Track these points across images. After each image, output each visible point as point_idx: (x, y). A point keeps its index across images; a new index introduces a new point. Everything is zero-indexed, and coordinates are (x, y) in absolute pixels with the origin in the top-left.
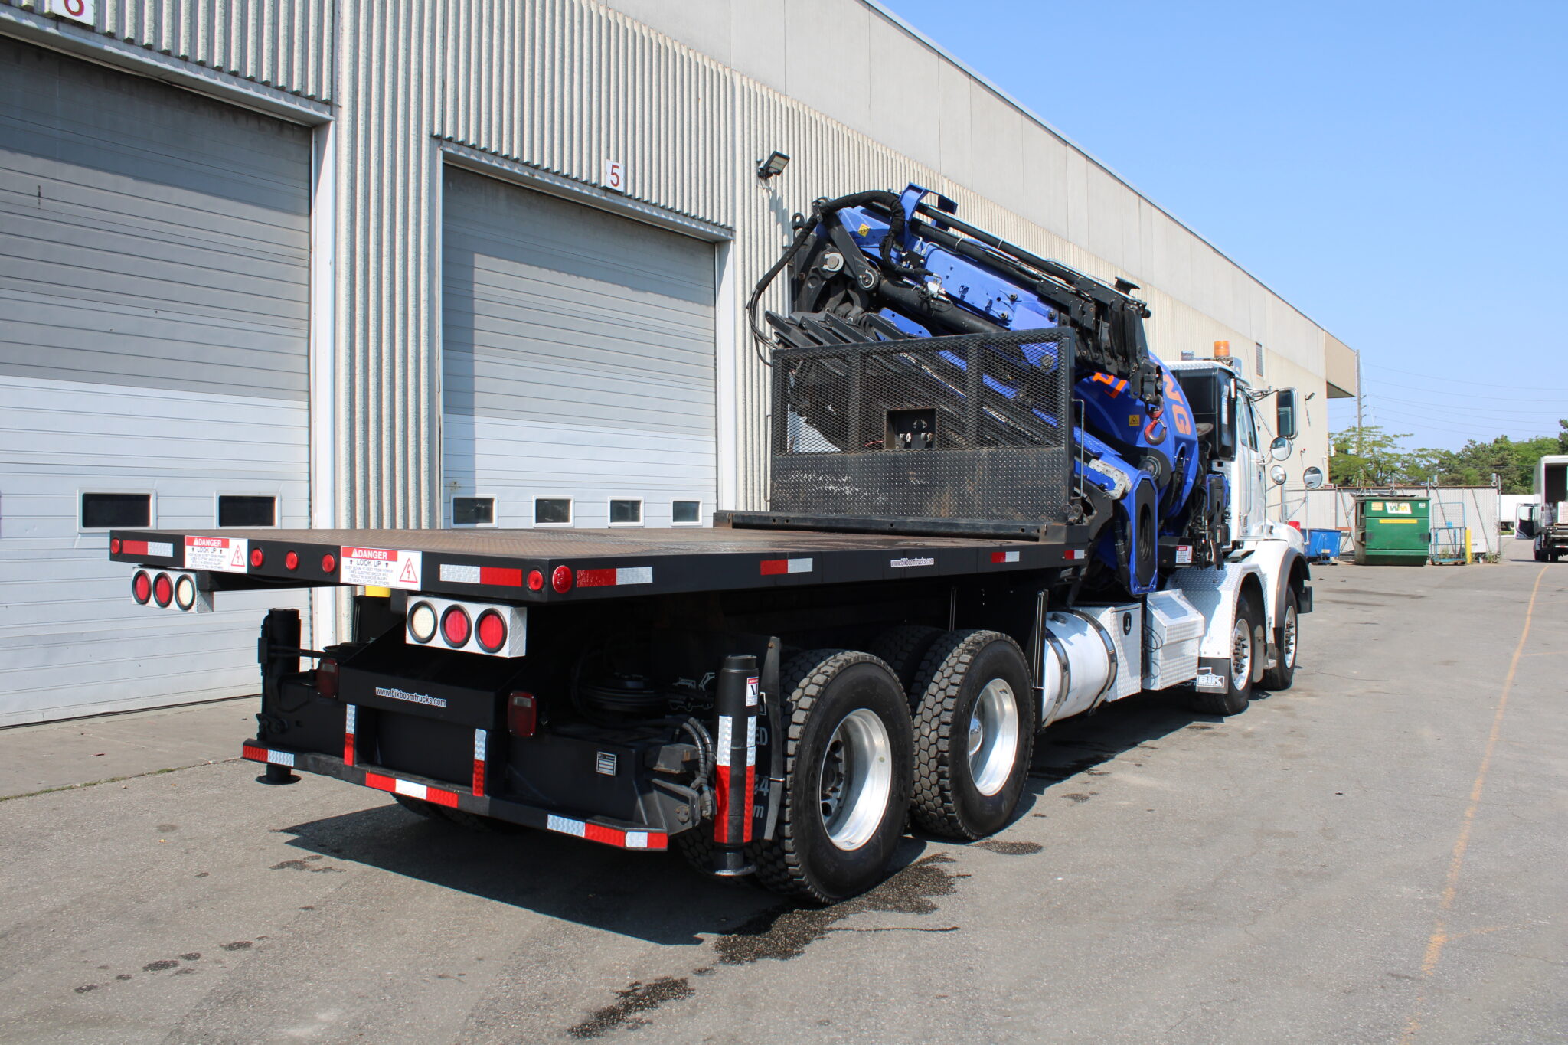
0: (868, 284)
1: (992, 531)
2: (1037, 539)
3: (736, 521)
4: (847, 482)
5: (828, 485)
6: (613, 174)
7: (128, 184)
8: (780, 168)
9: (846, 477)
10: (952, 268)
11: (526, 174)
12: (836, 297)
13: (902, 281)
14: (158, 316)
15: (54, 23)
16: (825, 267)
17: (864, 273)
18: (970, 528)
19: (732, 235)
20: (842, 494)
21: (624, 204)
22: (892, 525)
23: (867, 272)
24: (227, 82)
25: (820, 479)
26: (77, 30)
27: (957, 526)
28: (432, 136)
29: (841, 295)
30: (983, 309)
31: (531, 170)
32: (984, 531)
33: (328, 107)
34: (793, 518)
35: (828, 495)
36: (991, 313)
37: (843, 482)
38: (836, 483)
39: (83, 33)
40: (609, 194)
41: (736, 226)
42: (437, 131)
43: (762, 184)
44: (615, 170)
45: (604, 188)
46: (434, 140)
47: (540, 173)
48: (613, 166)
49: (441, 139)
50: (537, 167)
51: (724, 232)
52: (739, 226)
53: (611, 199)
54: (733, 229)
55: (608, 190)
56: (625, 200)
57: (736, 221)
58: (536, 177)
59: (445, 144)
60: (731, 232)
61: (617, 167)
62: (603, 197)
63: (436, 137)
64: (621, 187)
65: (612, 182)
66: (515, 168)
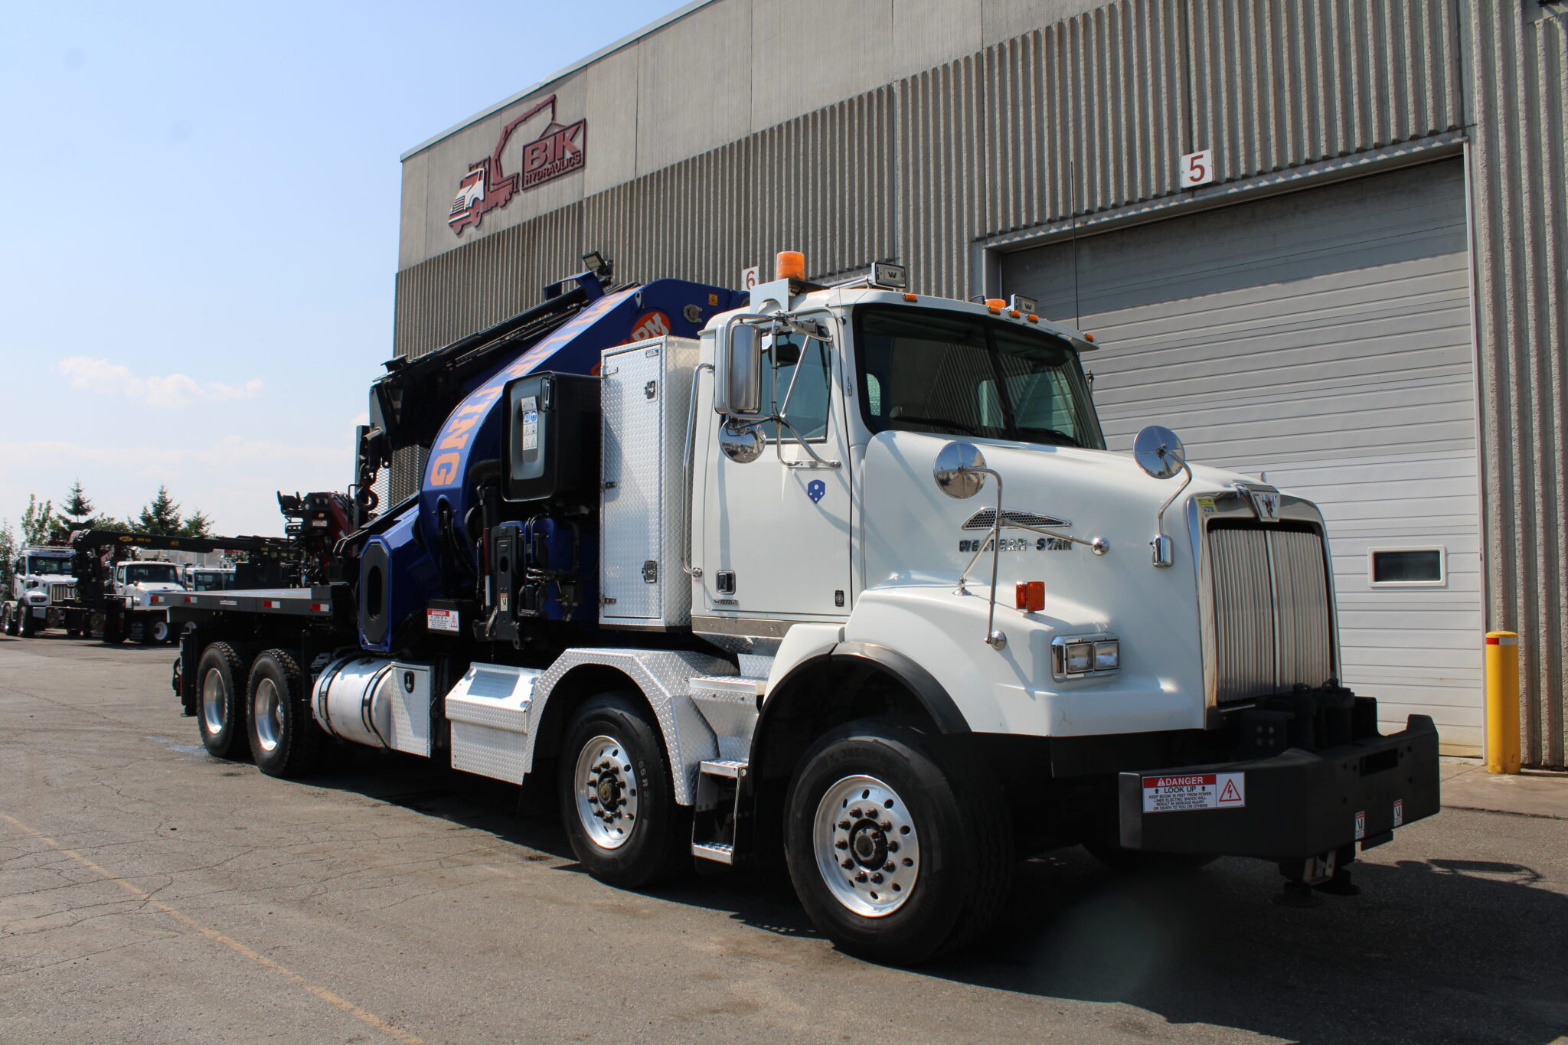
6: (1192, 168)
11: (1078, 226)
28: (972, 240)
41: (1471, 117)
42: (977, 234)
43: (1551, 11)
44: (1196, 162)
45: (1185, 190)
46: (978, 243)
47: (1096, 215)
48: (1193, 159)
49: (982, 239)
50: (1089, 213)
51: (1442, 141)
52: (1477, 115)
53: (1200, 197)
54: (1462, 127)
55: (1192, 190)
56: (1224, 186)
57: (1471, 110)
58: (1090, 223)
59: (989, 240)
60: (1460, 132)
61: (1201, 157)
62: (1186, 201)
63: (979, 240)
64: (1208, 178)
65: (1192, 179)
66: (1064, 226)
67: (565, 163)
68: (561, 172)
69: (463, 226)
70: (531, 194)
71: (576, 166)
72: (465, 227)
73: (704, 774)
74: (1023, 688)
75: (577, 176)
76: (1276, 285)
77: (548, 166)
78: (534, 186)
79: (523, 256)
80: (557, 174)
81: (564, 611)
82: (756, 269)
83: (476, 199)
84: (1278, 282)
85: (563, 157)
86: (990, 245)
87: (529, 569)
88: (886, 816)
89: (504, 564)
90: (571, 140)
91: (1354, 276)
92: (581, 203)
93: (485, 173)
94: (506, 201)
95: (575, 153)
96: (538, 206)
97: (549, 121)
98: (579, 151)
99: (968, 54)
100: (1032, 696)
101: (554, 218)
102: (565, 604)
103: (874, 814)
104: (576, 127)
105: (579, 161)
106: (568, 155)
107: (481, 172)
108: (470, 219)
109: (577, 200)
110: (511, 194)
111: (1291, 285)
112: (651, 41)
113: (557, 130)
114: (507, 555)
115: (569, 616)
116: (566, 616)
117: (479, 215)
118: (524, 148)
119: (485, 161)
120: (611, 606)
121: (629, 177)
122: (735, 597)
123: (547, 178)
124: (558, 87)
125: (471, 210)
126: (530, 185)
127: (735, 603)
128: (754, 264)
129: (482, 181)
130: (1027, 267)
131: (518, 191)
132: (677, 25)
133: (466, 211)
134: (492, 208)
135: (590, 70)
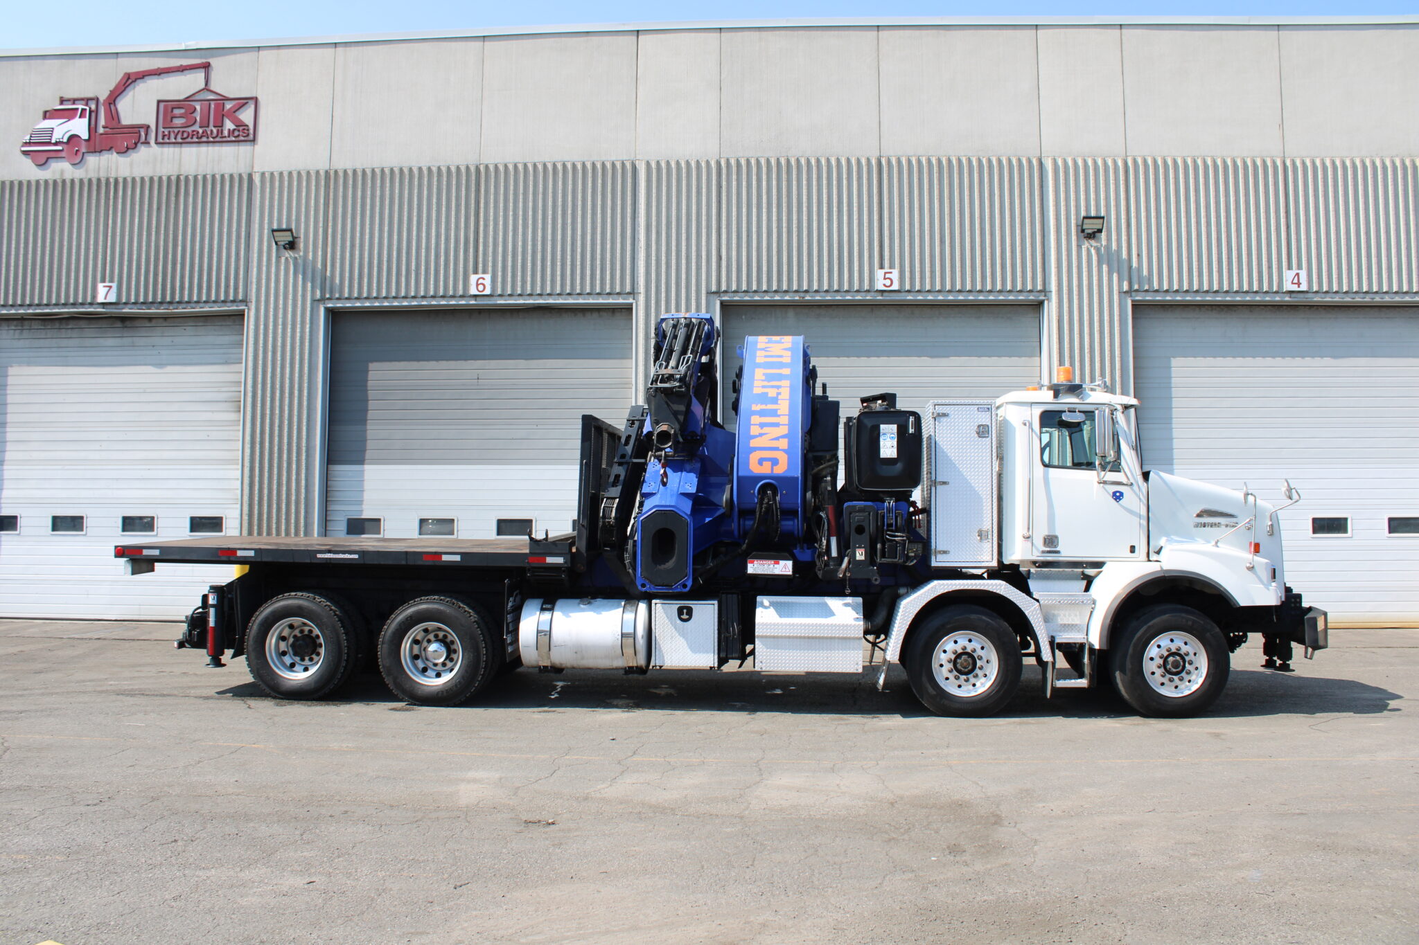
6: (885, 279)
7: (522, 363)
8: (1100, 227)
11: (797, 298)
14: (538, 427)
15: (474, 298)
19: (1045, 296)
21: (903, 298)
24: (565, 300)
26: (485, 298)
28: (709, 293)
31: (802, 295)
33: (632, 296)
39: (488, 298)
40: (885, 294)
41: (1050, 287)
42: (714, 289)
43: (1089, 243)
44: (887, 276)
45: (878, 291)
46: (712, 295)
47: (811, 294)
48: (886, 273)
49: (718, 293)
50: (806, 291)
51: (1033, 296)
52: (1053, 287)
53: (888, 297)
54: (1045, 291)
55: (882, 292)
56: (903, 294)
57: (1050, 283)
58: (806, 298)
59: (722, 295)
60: (1043, 293)
61: (891, 273)
62: (878, 298)
63: (714, 293)
64: (895, 287)
65: (885, 285)
66: (786, 296)
67: (226, 133)
68: (218, 139)
69: (48, 158)
70: (169, 151)
71: (242, 138)
72: (50, 160)
73: (1058, 644)
74: (1262, 586)
75: (244, 149)
76: (926, 358)
77: (196, 127)
78: (174, 143)
79: (159, 209)
80: (212, 139)
81: (908, 558)
82: (488, 277)
83: (73, 138)
84: (928, 357)
85: (222, 126)
86: (723, 298)
87: (888, 533)
88: (1184, 649)
89: (860, 530)
90: (235, 112)
91: (975, 360)
92: (250, 176)
93: (91, 112)
94: (128, 149)
95: (240, 125)
96: (180, 164)
97: (203, 86)
98: (247, 126)
99: (707, 158)
100: (1268, 589)
101: (211, 183)
102: (913, 554)
103: (1179, 649)
104: (245, 101)
105: (246, 135)
106: (229, 125)
107: (83, 110)
108: (63, 154)
109: (244, 170)
110: (136, 144)
111: (935, 360)
112: (354, 51)
113: (212, 97)
114: (865, 524)
115: (915, 561)
116: (912, 561)
117: (80, 155)
118: (159, 102)
119: (87, 101)
120: (944, 555)
121: (322, 166)
122: (1058, 549)
123: (195, 139)
124: (213, 56)
125: (65, 146)
126: (166, 140)
127: (1058, 552)
128: (485, 272)
129: (86, 120)
130: (744, 317)
131: (147, 143)
132: (389, 46)
133: (56, 144)
134: (101, 152)
135: (262, 53)
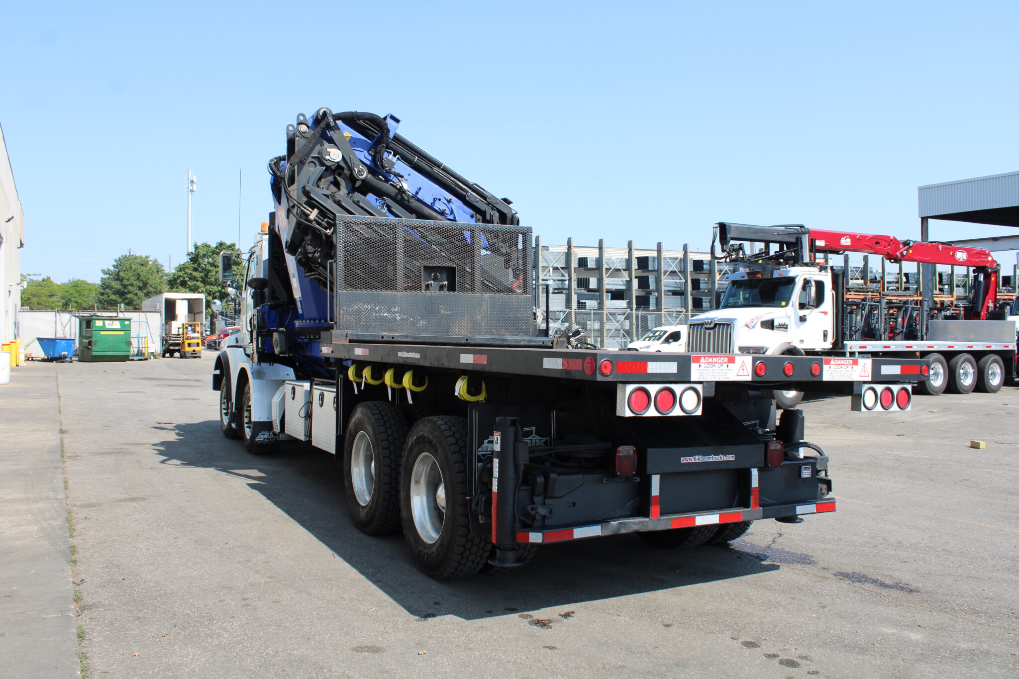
0: (362, 175)
1: (526, 343)
2: (552, 347)
3: (352, 338)
4: (397, 311)
5: (383, 313)
9: (397, 308)
10: (409, 175)
12: (327, 179)
13: (378, 177)
16: (327, 157)
17: (358, 167)
18: (514, 342)
20: (394, 319)
22: (467, 340)
23: (361, 167)
25: (377, 308)
27: (506, 340)
29: (331, 178)
30: (430, 204)
32: (522, 343)
34: (397, 336)
35: (384, 319)
36: (435, 207)
37: (394, 311)
38: (389, 311)
